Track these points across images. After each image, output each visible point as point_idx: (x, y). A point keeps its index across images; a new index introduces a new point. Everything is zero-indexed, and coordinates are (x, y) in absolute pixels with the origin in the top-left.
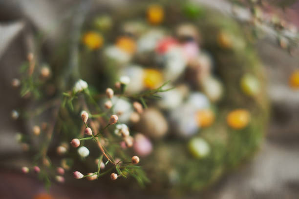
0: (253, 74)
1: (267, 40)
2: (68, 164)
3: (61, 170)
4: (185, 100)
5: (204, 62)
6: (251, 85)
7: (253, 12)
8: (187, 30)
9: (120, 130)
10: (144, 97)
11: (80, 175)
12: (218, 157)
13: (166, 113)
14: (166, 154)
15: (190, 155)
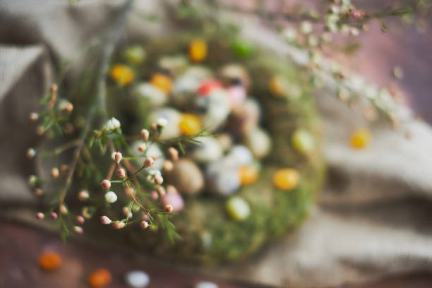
0: (308, 129)
1: (326, 89)
2: (89, 212)
3: (81, 219)
4: (226, 153)
5: (251, 111)
6: (304, 140)
7: (311, 55)
8: (234, 71)
9: (153, 176)
10: (183, 142)
11: (107, 220)
12: (260, 220)
13: (203, 166)
14: (199, 212)
15: (228, 216)
